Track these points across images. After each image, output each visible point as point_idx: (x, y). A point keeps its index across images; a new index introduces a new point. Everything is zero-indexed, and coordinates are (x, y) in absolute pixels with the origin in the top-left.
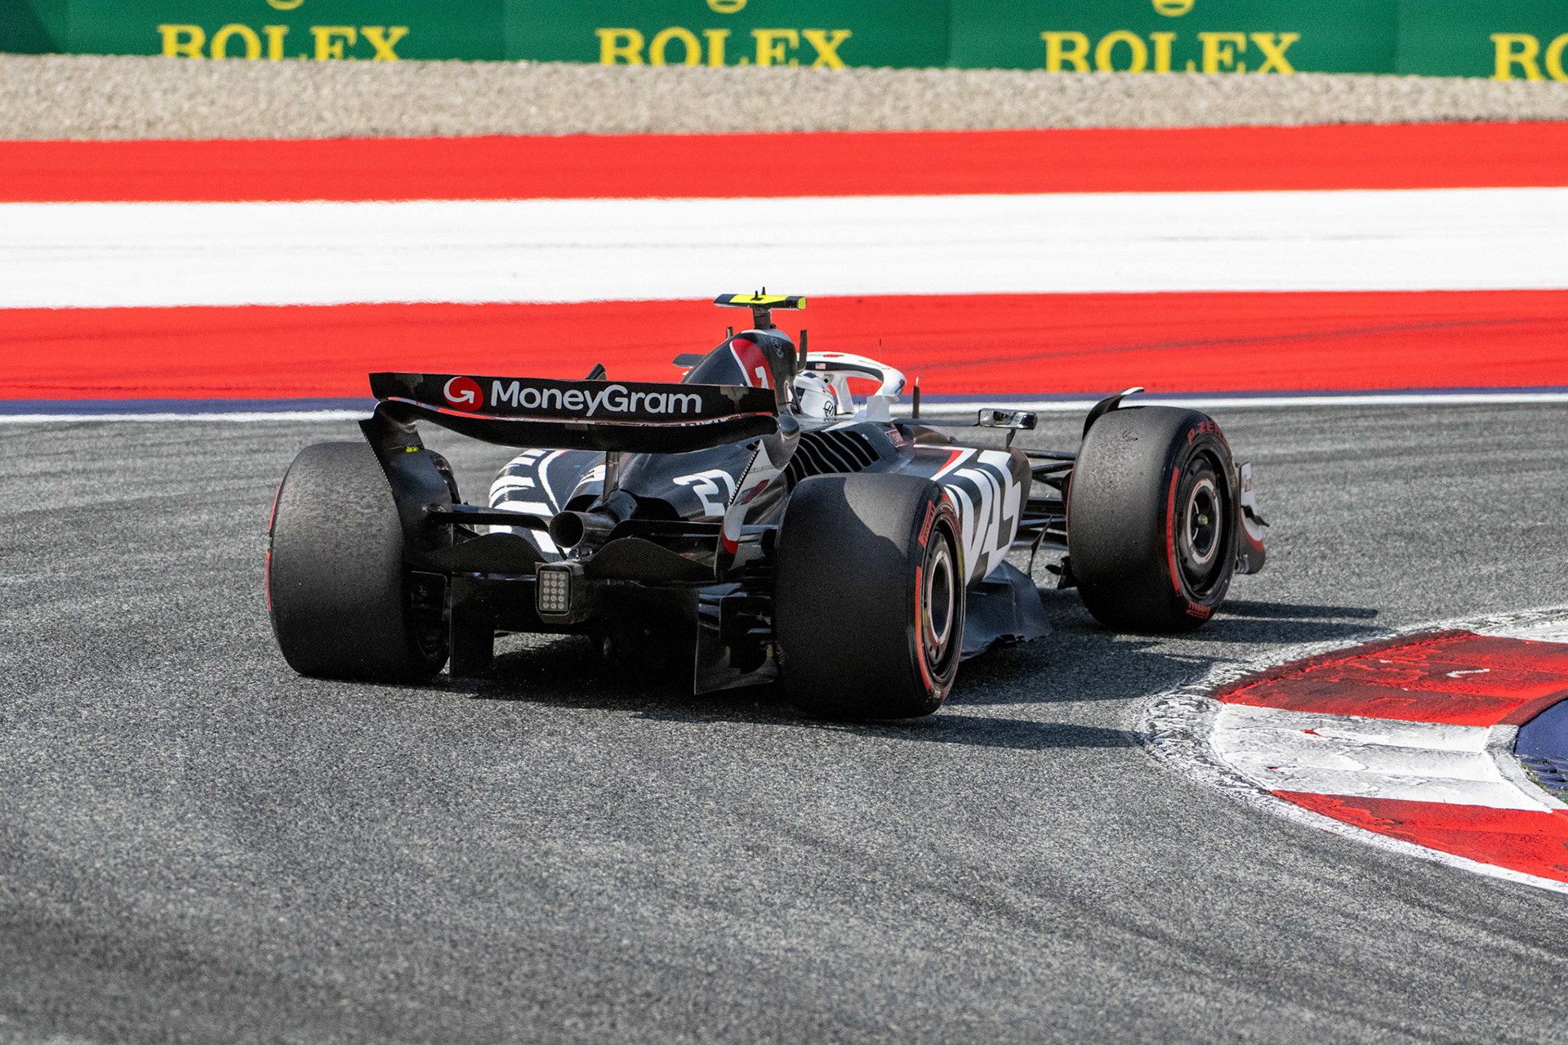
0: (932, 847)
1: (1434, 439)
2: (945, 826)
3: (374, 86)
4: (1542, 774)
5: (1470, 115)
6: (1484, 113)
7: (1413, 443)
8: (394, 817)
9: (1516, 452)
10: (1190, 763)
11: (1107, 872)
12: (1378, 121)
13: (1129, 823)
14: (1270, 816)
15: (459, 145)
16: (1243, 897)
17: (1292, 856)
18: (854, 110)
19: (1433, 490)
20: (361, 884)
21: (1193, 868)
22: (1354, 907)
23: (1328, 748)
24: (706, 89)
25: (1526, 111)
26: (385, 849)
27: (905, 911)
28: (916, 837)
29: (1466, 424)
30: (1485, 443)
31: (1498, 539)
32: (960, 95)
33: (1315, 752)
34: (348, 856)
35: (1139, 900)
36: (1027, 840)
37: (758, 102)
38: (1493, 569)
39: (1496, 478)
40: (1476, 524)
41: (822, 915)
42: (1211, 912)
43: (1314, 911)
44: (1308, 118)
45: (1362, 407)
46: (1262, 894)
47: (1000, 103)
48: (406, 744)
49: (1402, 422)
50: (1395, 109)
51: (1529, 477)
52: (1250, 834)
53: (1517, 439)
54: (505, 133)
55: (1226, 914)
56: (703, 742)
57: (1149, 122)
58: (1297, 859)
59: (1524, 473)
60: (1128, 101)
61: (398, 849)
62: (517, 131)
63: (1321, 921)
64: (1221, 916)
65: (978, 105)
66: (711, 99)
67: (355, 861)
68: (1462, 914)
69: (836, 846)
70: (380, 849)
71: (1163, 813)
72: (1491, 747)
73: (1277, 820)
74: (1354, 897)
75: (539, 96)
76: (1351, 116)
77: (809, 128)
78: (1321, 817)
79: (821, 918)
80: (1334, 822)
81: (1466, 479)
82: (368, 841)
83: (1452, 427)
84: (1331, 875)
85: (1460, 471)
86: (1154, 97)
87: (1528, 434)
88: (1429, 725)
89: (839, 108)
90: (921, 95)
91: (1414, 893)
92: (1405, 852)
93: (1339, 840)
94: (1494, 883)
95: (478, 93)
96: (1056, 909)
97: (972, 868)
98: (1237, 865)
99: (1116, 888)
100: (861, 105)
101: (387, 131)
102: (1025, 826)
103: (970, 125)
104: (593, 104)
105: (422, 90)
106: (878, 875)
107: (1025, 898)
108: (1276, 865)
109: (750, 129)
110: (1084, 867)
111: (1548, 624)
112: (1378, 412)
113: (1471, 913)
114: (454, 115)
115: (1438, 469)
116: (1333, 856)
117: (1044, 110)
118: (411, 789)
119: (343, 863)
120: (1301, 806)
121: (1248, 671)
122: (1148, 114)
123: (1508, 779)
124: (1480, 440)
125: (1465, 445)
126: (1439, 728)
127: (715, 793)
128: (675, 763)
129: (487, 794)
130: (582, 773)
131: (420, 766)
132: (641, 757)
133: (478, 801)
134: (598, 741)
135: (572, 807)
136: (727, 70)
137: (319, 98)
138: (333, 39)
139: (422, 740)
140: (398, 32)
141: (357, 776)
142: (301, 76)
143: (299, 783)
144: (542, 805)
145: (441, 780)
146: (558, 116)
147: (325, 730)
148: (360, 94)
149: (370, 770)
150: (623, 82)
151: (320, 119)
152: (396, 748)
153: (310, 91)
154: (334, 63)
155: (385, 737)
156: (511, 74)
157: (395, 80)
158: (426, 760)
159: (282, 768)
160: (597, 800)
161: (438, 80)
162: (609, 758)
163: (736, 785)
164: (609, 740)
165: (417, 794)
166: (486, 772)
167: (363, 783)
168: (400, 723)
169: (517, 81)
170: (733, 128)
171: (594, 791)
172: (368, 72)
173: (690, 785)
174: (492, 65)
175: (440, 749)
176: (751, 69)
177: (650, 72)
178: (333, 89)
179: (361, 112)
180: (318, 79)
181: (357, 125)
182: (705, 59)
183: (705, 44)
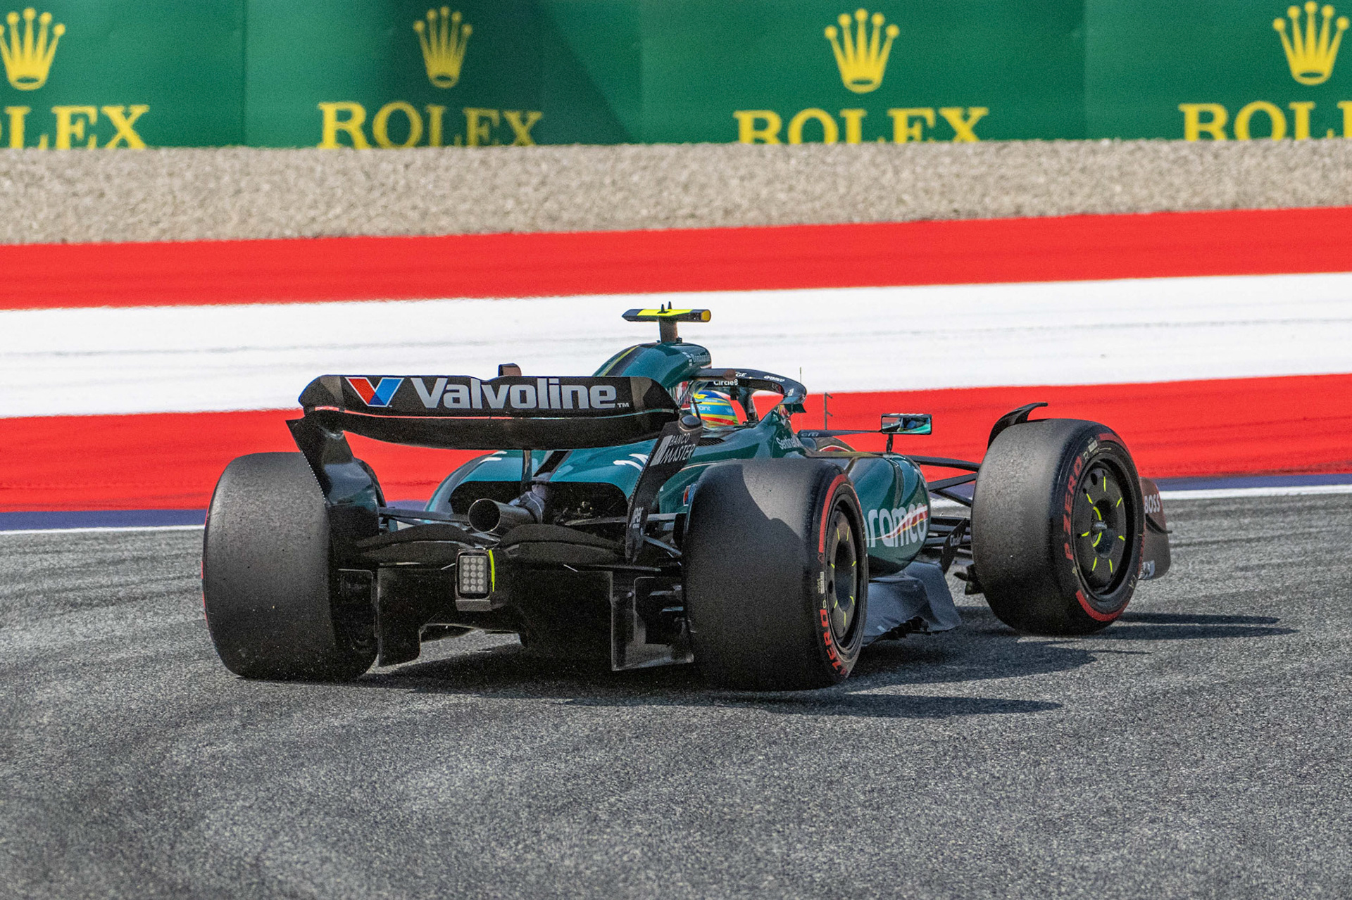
3: (955, 169)
15: (1043, 225)
24: (1292, 164)
37: (1346, 174)
54: (1090, 211)
56: (1309, 826)
62: (1101, 210)
66: (1297, 174)
75: (1122, 174)
101: (969, 213)
104: (1177, 181)
105: (1003, 171)
109: (1339, 203)
114: (1036, 196)
118: (1012, 881)
127: (1322, 877)
128: (1280, 848)
129: (1090, 883)
130: (1185, 860)
131: (1021, 856)
132: (1245, 842)
133: (1081, 890)
134: (1201, 827)
135: (1177, 894)
136: (1313, 143)
137: (898, 181)
138: (911, 122)
139: (1022, 830)
140: (977, 113)
141: (957, 868)
142: (880, 159)
143: (899, 876)
144: (1146, 894)
145: (1043, 870)
146: (1144, 193)
147: (923, 821)
148: (940, 176)
149: (971, 861)
150: (1209, 158)
151: (900, 201)
152: (996, 838)
153: (890, 175)
154: (913, 145)
155: (985, 827)
156: (1094, 152)
157: (975, 161)
158: (1027, 850)
159: (881, 862)
160: (1202, 886)
161: (1020, 160)
162: (1212, 844)
163: (1343, 869)
164: (1212, 826)
165: (1019, 885)
166: (1088, 861)
167: (963, 875)
168: (1000, 813)
169: (1101, 159)
170: (1320, 201)
171: (1199, 878)
172: (948, 154)
173: (1296, 870)
174: (1074, 144)
175: (1041, 838)
176: (1338, 141)
177: (1235, 148)
178: (914, 172)
179: (942, 193)
180: (897, 162)
181: (937, 208)
182: (1291, 132)
183: (1290, 118)
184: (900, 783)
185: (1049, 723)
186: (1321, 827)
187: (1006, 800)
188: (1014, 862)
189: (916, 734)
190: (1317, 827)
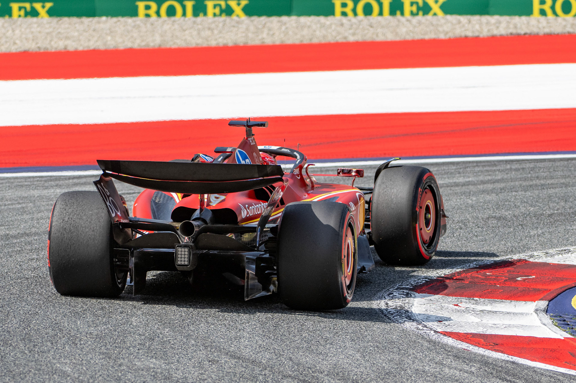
0: (291, 359)
1: (509, 175)
2: (296, 350)
3: (39, 29)
4: (559, 322)
5: (522, 32)
6: (528, 31)
7: (499, 177)
8: (53, 350)
9: (545, 180)
10: (404, 320)
11: (368, 369)
12: (481, 36)
13: (377, 347)
14: (439, 343)
15: (77, 54)
16: (428, 378)
17: (449, 360)
18: (250, 35)
19: (508, 198)
20: (39, 380)
21: (406, 366)
23: (464, 312)
24: (184, 28)
25: (547, 30)
26: (49, 365)
28: (283, 355)
29: (523, 169)
30: (531, 177)
31: (538, 219)
32: (297, 28)
33: (459, 314)
34: (33, 368)
35: (382, 380)
36: (332, 355)
37: (208, 33)
38: (536, 232)
39: (537, 192)
40: (528, 213)
44: (451, 35)
45: (477, 162)
46: (436, 377)
47: (315, 31)
48: (57, 318)
49: (495, 168)
50: (489, 31)
51: (551, 191)
52: (431, 351)
53: (545, 174)
54: (97, 48)
57: (381, 38)
58: (451, 362)
59: (549, 190)
60: (371, 29)
61: (55, 364)
62: (102, 48)
65: (305, 32)
66: (187, 32)
67: (36, 370)
69: (248, 359)
70: (47, 365)
71: (392, 342)
72: (536, 310)
73: (442, 344)
74: (477, 377)
75: (111, 32)
76: (470, 34)
77: (230, 44)
78: (462, 343)
80: (468, 345)
81: (523, 193)
82: (42, 361)
83: (517, 170)
84: (467, 368)
85: (520, 189)
86: (383, 27)
87: (550, 172)
88: (509, 301)
89: (244, 35)
90: (280, 28)
91: (503, 375)
92: (499, 357)
93: (471, 353)
94: (539, 370)
95: (84, 31)
97: (309, 368)
98: (425, 364)
99: (372, 375)
100: (253, 33)
101: (45, 48)
102: (331, 349)
103: (302, 41)
104: (135, 35)
105: (59, 30)
106: (267, 372)
108: (442, 364)
109: (205, 45)
110: (358, 366)
111: (560, 256)
112: (484, 164)
114: (74, 41)
115: (511, 189)
116: (468, 360)
117: (334, 34)
118: (60, 338)
119: (31, 371)
120: (453, 338)
121: (429, 279)
122: (380, 35)
123: (544, 324)
124: (529, 175)
125: (523, 178)
126: (513, 302)
127: (194, 337)
128: (176, 324)
129: (94, 339)
130: (135, 330)
131: (64, 328)
132: (161, 322)
133: (90, 343)
134: (142, 315)
135: (131, 345)
136: (194, 19)
137: (14, 35)
138: (20, 9)
139: (65, 317)
140: (49, 5)
141: (36, 333)
142: (6, 25)
143: (11, 336)
144: (118, 344)
145: (73, 334)
146: (120, 40)
147: (21, 312)
148: (32, 33)
149: (42, 330)
150: (148, 25)
151: (15, 43)
152: (53, 320)
153: (10, 32)
154: (21, 19)
155: (48, 315)
156: (99, 22)
157: (47, 26)
158: (66, 325)
159: (3, 330)
160: (142, 341)
161: (67, 26)
162: (147, 323)
163: (203, 334)
164: (147, 315)
165: (63, 340)
166: (93, 330)
167: (39, 336)
168: (55, 309)
169: (102, 26)
170: (197, 44)
171: (141, 337)
172: (36, 23)
173: (183, 334)
174: (90, 19)
175: (73, 320)
176: (205, 18)
177: (161, 20)
178: (21, 31)
179: (33, 40)
180: (14, 26)
181: (31, 46)
182: (184, 14)
183: (184, 8)
184: (12, 296)
186: (194, 315)
187: (58, 303)
188: (61, 330)
189: (19, 275)
190: (192, 315)
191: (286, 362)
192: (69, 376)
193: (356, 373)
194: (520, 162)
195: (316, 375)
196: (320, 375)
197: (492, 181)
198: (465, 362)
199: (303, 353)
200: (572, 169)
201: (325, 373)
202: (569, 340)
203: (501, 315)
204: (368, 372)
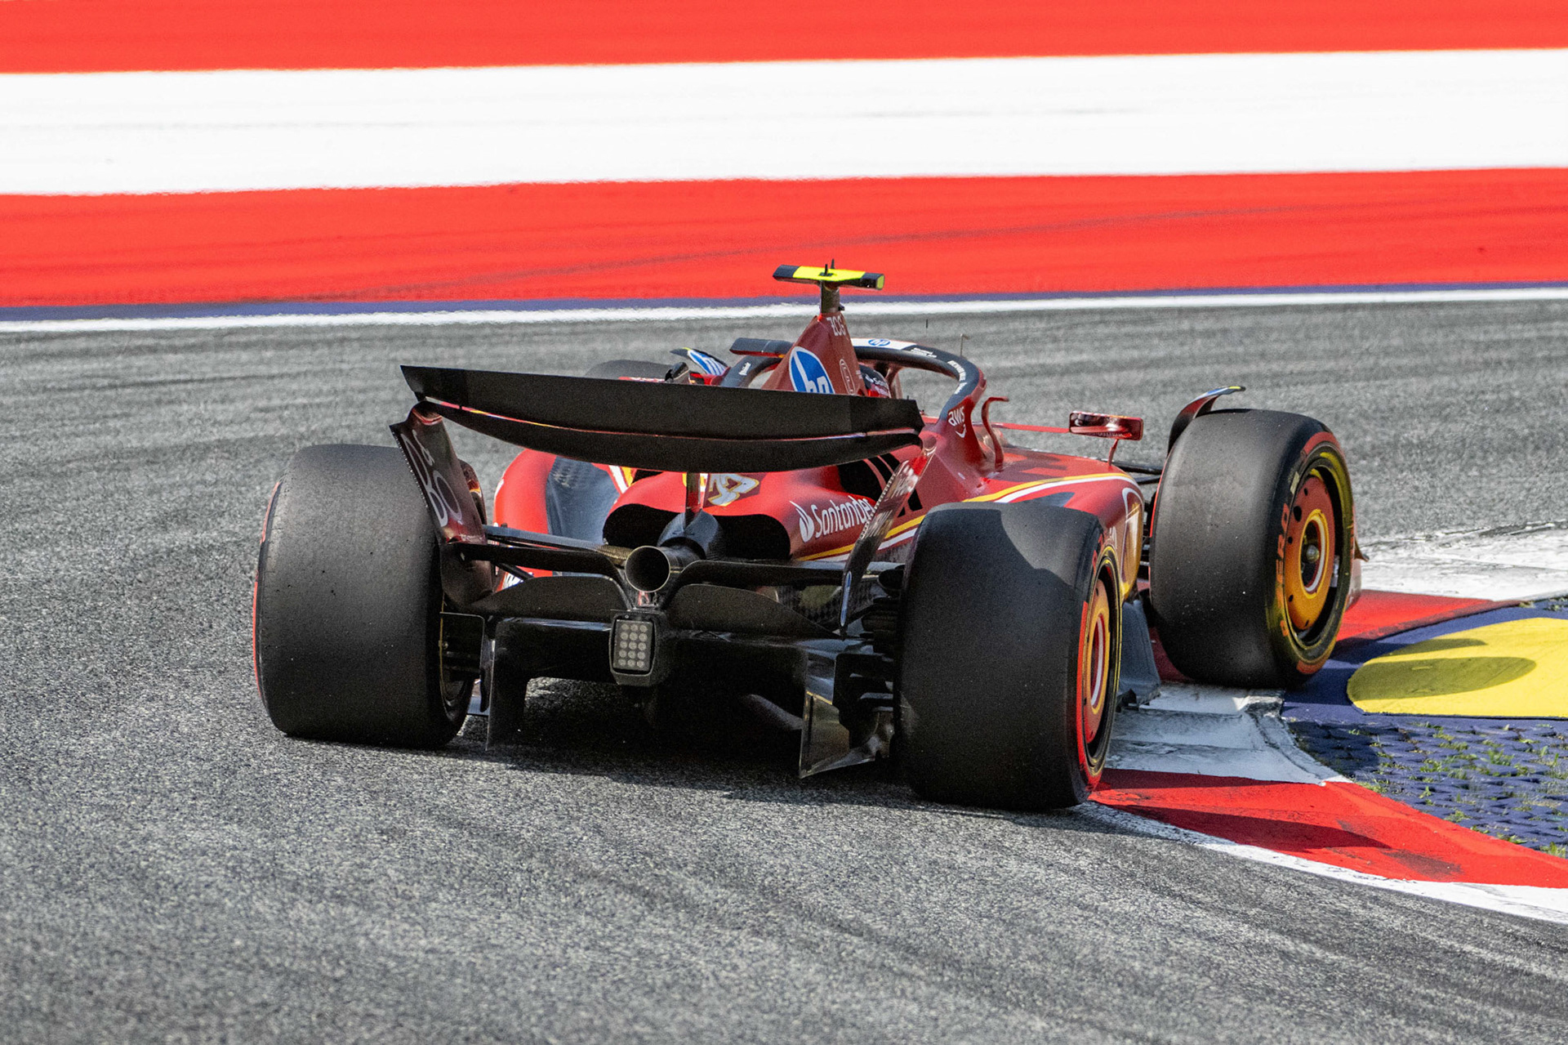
0: (598, 830)
1: (1186, 348)
2: (613, 805)
4: (1313, 740)
7: (1161, 354)
9: (1282, 363)
11: (804, 858)
16: (963, 886)
17: (1020, 838)
21: (904, 852)
22: (1093, 897)
27: (566, 904)
28: (579, 819)
29: (1225, 331)
30: (1246, 353)
35: (841, 890)
36: (709, 821)
39: (1259, 393)
41: (469, 910)
42: (925, 904)
43: (1046, 902)
45: (1102, 312)
46: (985, 883)
49: (1149, 329)
51: (1298, 392)
53: (1284, 347)
55: (943, 906)
58: (1025, 842)
59: (1292, 388)
63: (1054, 913)
64: (938, 909)
68: (1220, 904)
69: (485, 829)
72: (1252, 709)
74: (1093, 885)
79: (467, 914)
83: (1209, 334)
84: (1066, 859)
87: (1297, 342)
91: (1163, 880)
92: (1153, 832)
94: (1257, 868)
96: (743, 901)
97: (646, 854)
98: (956, 848)
99: (814, 877)
102: (707, 804)
106: (534, 863)
107: (707, 889)
108: (1001, 848)
110: (776, 852)
112: (1121, 317)
113: (1231, 903)
123: (1273, 746)
124: (1241, 349)
125: (1223, 355)
126: (1192, 687)
129: (75, 770)
130: (187, 745)
132: (256, 726)
133: (65, 778)
134: (206, 707)
135: (175, 785)
144: (140, 783)
145: (21, 754)
160: (205, 776)
162: (219, 727)
164: (220, 706)
166: (74, 744)
171: (201, 766)
175: (21, 717)
185: (34, 584)
191: (585, 838)
192: (8, 866)
193: (771, 870)
194: (1217, 313)
195: (664, 872)
196: (676, 874)
197: (1142, 364)
198: (1062, 843)
199: (633, 815)
200: (1357, 332)
201: (689, 868)
202: (1337, 789)
203: (1159, 719)
204: (802, 867)
